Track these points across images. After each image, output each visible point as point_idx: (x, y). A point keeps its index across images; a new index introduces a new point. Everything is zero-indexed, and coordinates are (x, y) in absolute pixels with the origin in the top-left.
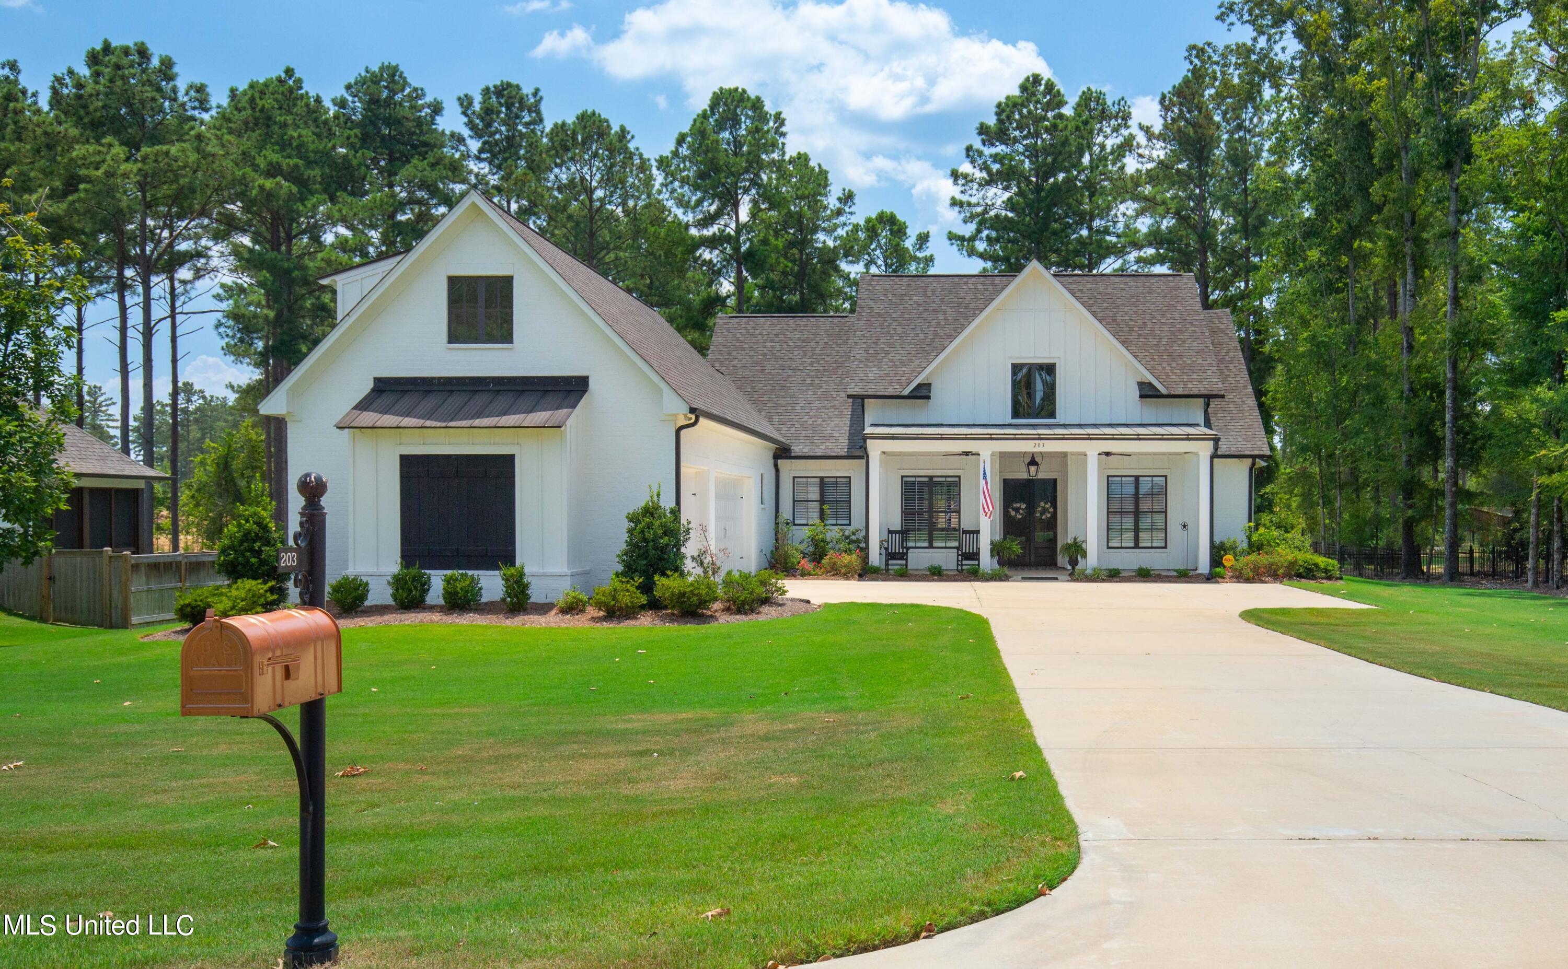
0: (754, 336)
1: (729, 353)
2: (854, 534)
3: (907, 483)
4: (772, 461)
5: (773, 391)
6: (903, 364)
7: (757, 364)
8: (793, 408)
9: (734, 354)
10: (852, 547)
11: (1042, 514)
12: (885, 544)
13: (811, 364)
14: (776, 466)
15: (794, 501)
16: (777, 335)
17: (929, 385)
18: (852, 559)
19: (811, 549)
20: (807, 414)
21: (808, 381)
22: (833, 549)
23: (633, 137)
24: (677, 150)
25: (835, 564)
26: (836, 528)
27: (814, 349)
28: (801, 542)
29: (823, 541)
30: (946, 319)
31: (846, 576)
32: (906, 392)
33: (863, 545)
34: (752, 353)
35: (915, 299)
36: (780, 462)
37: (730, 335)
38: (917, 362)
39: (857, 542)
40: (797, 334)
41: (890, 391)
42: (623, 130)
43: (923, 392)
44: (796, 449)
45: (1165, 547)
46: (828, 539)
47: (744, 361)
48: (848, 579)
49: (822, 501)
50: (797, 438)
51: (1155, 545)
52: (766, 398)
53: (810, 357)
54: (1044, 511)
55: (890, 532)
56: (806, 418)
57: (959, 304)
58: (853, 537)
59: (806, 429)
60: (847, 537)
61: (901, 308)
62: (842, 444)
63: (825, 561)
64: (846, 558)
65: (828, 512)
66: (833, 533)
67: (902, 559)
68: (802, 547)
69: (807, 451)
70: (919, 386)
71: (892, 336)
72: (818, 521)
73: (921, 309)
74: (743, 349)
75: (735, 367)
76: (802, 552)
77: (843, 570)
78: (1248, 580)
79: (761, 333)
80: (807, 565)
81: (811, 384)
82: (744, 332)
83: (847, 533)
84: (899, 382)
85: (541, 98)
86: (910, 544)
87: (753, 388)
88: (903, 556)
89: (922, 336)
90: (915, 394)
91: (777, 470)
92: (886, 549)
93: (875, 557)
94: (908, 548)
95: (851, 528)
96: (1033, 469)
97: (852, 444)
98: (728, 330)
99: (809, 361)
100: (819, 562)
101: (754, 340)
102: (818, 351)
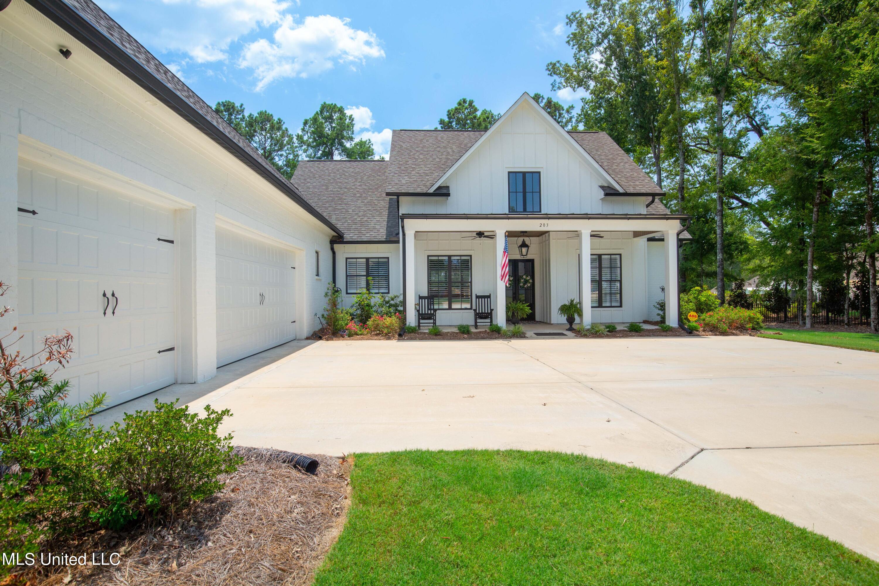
0: (322, 170)
1: (305, 180)
2: (393, 299)
3: (432, 261)
4: (328, 245)
5: (332, 201)
6: (427, 175)
7: (323, 185)
8: (347, 211)
9: (308, 180)
10: (392, 310)
11: (524, 284)
12: (418, 307)
13: (360, 186)
14: (332, 249)
15: (347, 276)
16: (338, 170)
17: (448, 187)
18: (391, 321)
19: (359, 312)
20: (357, 214)
21: (358, 195)
22: (376, 312)
23: (284, 123)
24: (304, 128)
25: (378, 325)
26: (378, 296)
27: (362, 178)
28: (352, 307)
29: (368, 305)
30: (453, 151)
31: (388, 337)
32: (431, 191)
33: (401, 308)
34: (321, 180)
35: (431, 141)
36: (336, 246)
37: (307, 170)
38: (436, 174)
39: (396, 306)
40: (351, 170)
41: (419, 190)
42: (279, 119)
43: (444, 191)
44: (347, 237)
45: (621, 306)
46: (372, 304)
47: (315, 184)
48: (389, 338)
49: (367, 275)
50: (349, 230)
51: (613, 305)
52: (327, 205)
53: (359, 182)
54: (526, 282)
55: (421, 298)
56: (356, 217)
57: (461, 144)
58: (392, 302)
59: (355, 224)
60: (387, 302)
61: (421, 145)
62: (382, 234)
63: (370, 323)
64: (388, 321)
65: (372, 282)
66: (376, 300)
67: (430, 318)
68: (351, 311)
69: (355, 238)
70: (440, 188)
71: (417, 160)
72: (365, 291)
73: (435, 146)
74: (315, 178)
75: (308, 187)
76: (351, 315)
77: (386, 331)
78: (724, 333)
79: (327, 169)
80: (354, 326)
81: (360, 197)
82: (316, 169)
83: (387, 299)
84: (425, 185)
85: (244, 109)
86: (436, 307)
87: (319, 199)
88: (431, 316)
89: (438, 160)
90: (438, 192)
91: (334, 253)
92: (418, 311)
93: (411, 319)
94: (435, 310)
95: (391, 295)
96: (524, 250)
97: (389, 232)
98: (306, 168)
99: (359, 184)
100: (365, 323)
101: (322, 173)
102: (365, 178)
